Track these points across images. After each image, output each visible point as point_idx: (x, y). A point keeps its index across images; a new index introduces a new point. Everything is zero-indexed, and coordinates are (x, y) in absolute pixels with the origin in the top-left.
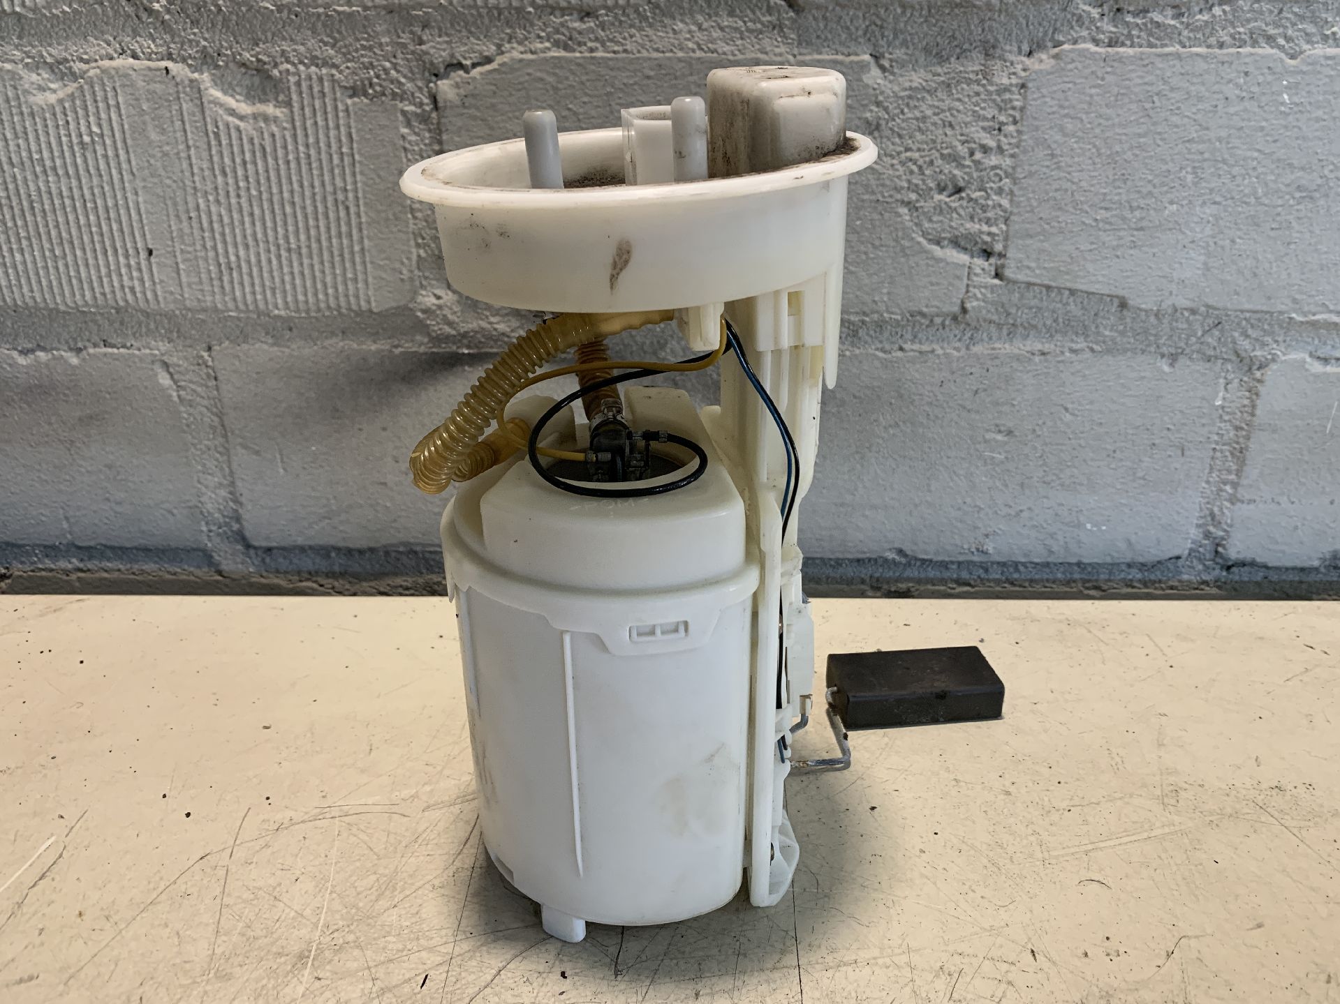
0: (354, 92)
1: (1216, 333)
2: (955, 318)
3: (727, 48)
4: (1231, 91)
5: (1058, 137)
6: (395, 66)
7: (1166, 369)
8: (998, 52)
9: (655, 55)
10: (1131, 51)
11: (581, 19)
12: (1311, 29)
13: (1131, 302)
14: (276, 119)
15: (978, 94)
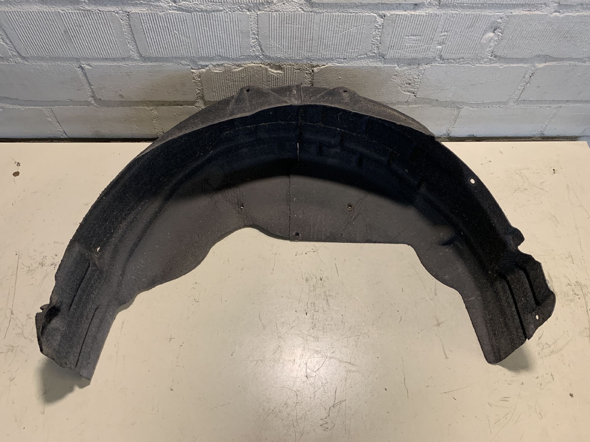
0: (297, 69)
1: (454, 104)
2: (406, 102)
3: (370, 64)
4: (462, 71)
5: (430, 77)
6: (306, 66)
7: (444, 109)
8: (421, 64)
9: (357, 65)
10: (445, 65)
11: (344, 60)
12: (477, 62)
13: (439, 100)
14: (281, 74)
15: (416, 70)
